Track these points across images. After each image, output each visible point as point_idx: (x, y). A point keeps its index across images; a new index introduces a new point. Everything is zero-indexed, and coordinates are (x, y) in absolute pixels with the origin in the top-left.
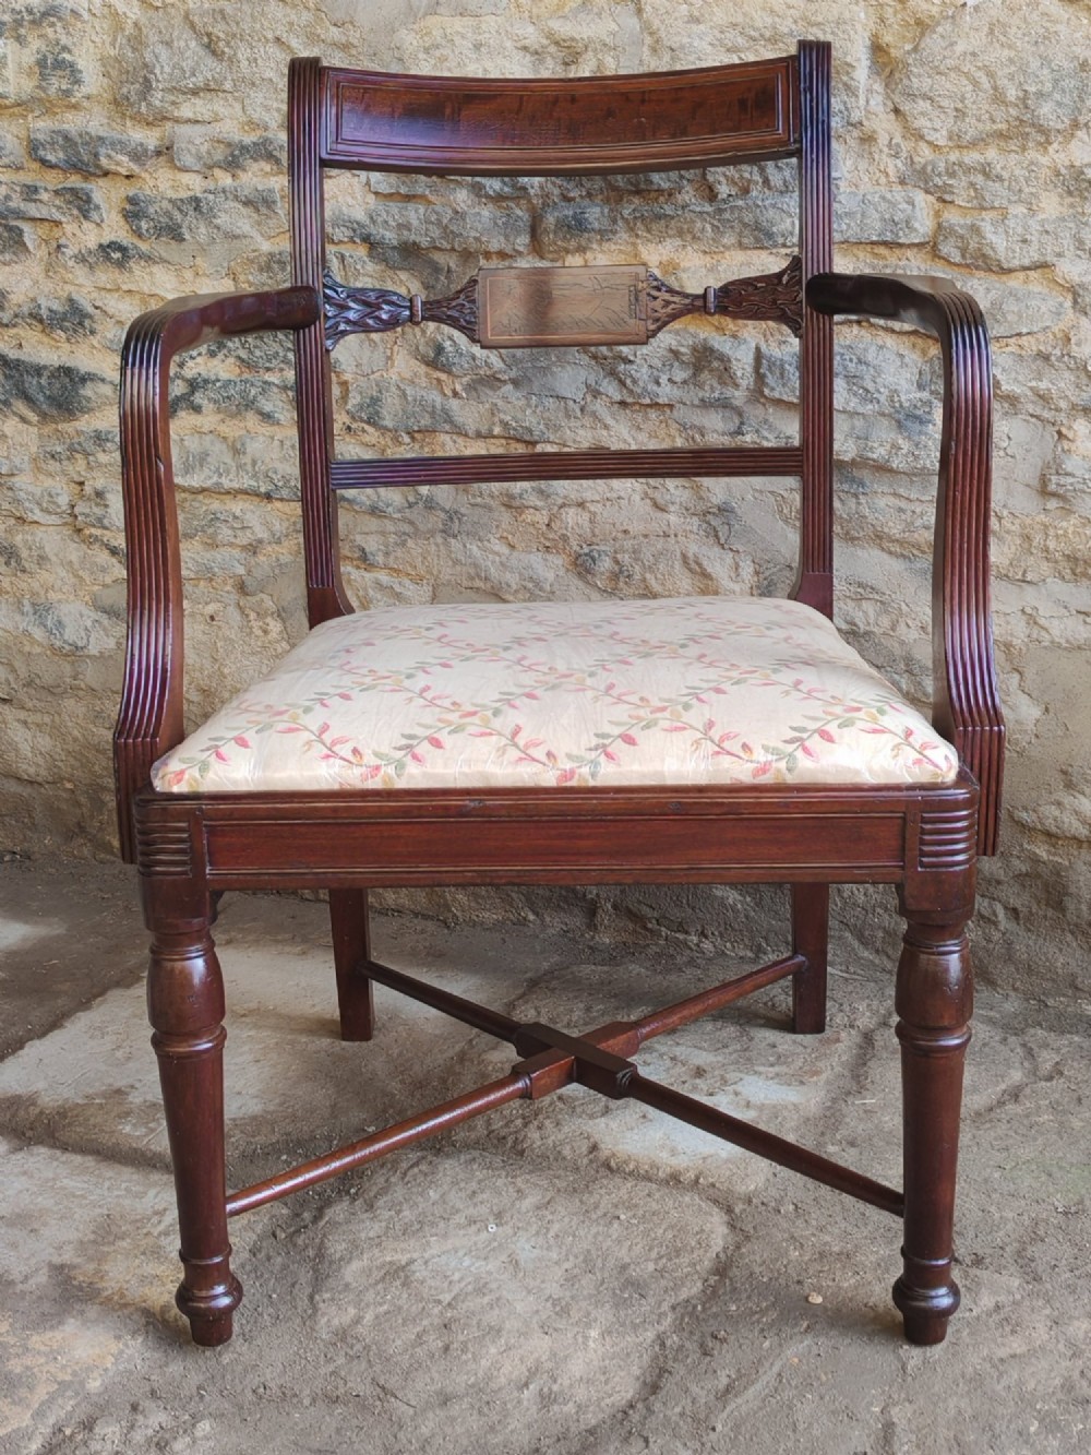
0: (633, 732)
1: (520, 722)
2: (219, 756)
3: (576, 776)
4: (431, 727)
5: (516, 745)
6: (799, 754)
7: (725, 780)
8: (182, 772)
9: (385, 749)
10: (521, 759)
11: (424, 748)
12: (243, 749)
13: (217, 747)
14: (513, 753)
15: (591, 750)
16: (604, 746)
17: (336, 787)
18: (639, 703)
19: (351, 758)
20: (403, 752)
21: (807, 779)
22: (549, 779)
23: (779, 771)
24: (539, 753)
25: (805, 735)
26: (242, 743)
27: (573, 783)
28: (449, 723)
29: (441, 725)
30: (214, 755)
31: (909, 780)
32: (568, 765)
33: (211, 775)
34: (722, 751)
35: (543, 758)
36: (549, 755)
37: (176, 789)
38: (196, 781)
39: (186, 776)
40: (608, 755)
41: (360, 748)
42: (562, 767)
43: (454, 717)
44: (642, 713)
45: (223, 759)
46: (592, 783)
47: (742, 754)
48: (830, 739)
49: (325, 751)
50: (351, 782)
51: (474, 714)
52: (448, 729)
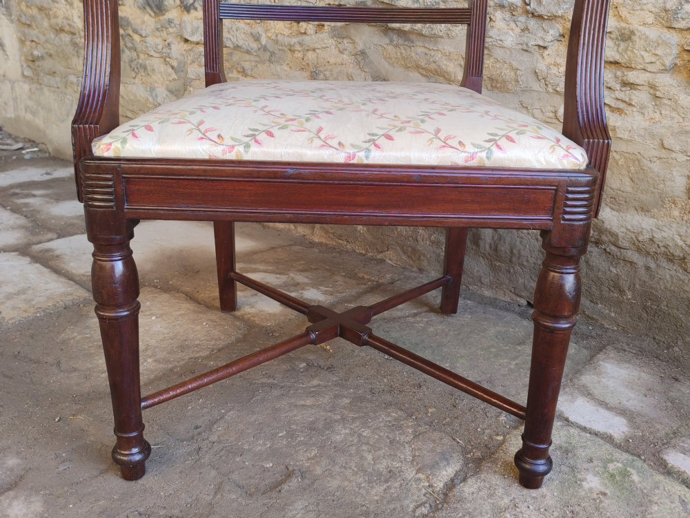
0: (391, 133)
1: (323, 125)
2: (134, 135)
3: (356, 158)
4: (267, 125)
5: (319, 137)
6: (494, 148)
7: (448, 163)
8: (110, 144)
9: (239, 136)
10: (323, 146)
11: (262, 137)
12: (149, 132)
13: (134, 130)
14: (318, 142)
15: (365, 142)
16: (374, 140)
17: (207, 157)
18: (393, 118)
19: (217, 140)
20: (249, 138)
21: (498, 165)
22: (340, 158)
23: (481, 158)
24: (334, 143)
25: (497, 138)
26: (149, 128)
27: (355, 161)
28: (280, 124)
29: (274, 125)
30: (131, 135)
31: (560, 167)
32: (351, 151)
33: (128, 146)
34: (446, 145)
35: (337, 146)
36: (340, 144)
37: (106, 154)
38: (119, 150)
39: (113, 147)
40: (376, 145)
41: (222, 135)
42: (348, 151)
43: (282, 121)
44: (397, 123)
45: (136, 137)
46: (365, 162)
47: (459, 148)
48: (512, 140)
49: (201, 135)
50: (216, 155)
51: (294, 120)
52: (278, 127)
